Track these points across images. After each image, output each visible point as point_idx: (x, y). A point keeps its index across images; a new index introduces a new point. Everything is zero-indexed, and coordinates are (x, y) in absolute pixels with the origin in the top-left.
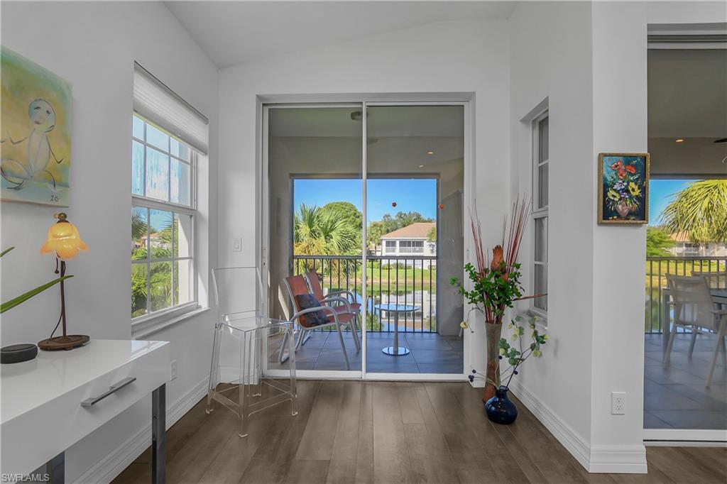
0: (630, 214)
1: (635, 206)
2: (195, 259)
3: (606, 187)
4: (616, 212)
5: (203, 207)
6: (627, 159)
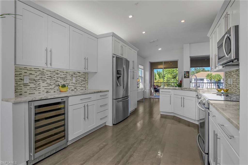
0: (187, 77)
1: (188, 76)
2: (142, 82)
3: (185, 74)
4: (186, 77)
5: (143, 76)
6: (187, 72)
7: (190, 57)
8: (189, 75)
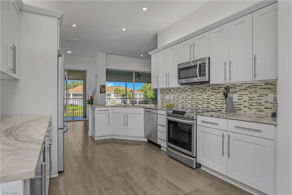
1: (104, 91)
3: (101, 89)
6: (103, 86)
7: (106, 69)
8: (105, 89)
